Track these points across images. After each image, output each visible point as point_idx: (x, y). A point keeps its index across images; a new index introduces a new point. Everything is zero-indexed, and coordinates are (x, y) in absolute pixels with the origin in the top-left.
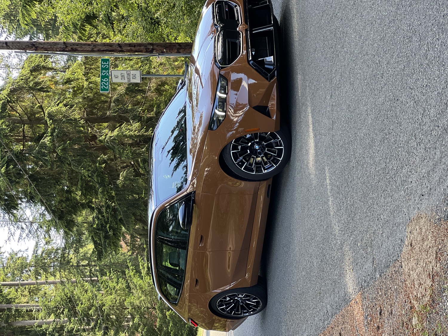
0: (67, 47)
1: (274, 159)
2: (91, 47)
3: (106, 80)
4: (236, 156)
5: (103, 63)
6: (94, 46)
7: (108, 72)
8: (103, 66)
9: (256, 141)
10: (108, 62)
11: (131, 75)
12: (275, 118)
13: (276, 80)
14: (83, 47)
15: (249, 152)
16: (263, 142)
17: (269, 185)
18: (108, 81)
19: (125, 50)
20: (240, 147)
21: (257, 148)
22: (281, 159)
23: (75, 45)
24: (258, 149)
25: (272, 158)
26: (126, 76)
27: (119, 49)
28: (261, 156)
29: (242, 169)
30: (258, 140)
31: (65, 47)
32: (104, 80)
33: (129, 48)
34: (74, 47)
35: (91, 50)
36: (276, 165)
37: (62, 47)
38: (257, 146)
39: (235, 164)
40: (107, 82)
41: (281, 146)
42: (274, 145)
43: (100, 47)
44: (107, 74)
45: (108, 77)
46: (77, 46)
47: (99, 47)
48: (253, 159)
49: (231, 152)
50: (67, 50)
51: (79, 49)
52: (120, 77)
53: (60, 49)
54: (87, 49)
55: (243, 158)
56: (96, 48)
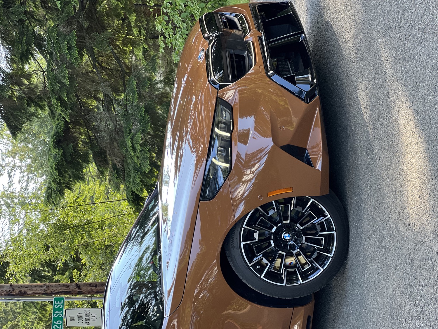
0: (14, 290)
1: (319, 255)
2: (43, 289)
3: (59, 322)
4: (250, 253)
5: (56, 303)
6: (46, 287)
7: (62, 313)
8: (56, 306)
9: (284, 222)
10: (62, 301)
11: (91, 315)
12: (319, 166)
13: (319, 102)
14: (33, 289)
15: (273, 245)
16: (298, 225)
17: (309, 317)
18: (62, 324)
19: (84, 291)
20: (256, 235)
21: (287, 238)
22: (331, 256)
23: (23, 288)
24: (290, 240)
25: (315, 255)
26: (84, 317)
27: (78, 290)
28: (295, 252)
29: (262, 277)
30: (288, 221)
31: (11, 289)
32: (57, 323)
33: (89, 289)
34: (23, 290)
35: (42, 292)
36: (323, 268)
37: (8, 290)
38: (287, 235)
39: (249, 267)
40: (61, 326)
41: (330, 229)
42: (319, 228)
43: (54, 289)
44: (60, 315)
45: (61, 319)
46: (26, 289)
47: (52, 288)
48: (280, 260)
49: (242, 244)
50: (14, 293)
51: (28, 292)
52: (76, 318)
53: (5, 293)
54: (39, 292)
55: (263, 256)
56: (50, 290)
